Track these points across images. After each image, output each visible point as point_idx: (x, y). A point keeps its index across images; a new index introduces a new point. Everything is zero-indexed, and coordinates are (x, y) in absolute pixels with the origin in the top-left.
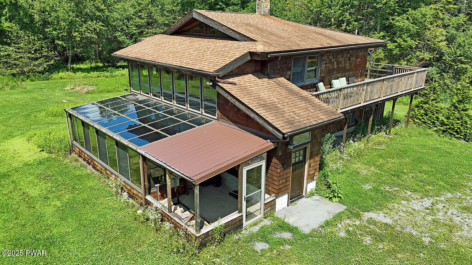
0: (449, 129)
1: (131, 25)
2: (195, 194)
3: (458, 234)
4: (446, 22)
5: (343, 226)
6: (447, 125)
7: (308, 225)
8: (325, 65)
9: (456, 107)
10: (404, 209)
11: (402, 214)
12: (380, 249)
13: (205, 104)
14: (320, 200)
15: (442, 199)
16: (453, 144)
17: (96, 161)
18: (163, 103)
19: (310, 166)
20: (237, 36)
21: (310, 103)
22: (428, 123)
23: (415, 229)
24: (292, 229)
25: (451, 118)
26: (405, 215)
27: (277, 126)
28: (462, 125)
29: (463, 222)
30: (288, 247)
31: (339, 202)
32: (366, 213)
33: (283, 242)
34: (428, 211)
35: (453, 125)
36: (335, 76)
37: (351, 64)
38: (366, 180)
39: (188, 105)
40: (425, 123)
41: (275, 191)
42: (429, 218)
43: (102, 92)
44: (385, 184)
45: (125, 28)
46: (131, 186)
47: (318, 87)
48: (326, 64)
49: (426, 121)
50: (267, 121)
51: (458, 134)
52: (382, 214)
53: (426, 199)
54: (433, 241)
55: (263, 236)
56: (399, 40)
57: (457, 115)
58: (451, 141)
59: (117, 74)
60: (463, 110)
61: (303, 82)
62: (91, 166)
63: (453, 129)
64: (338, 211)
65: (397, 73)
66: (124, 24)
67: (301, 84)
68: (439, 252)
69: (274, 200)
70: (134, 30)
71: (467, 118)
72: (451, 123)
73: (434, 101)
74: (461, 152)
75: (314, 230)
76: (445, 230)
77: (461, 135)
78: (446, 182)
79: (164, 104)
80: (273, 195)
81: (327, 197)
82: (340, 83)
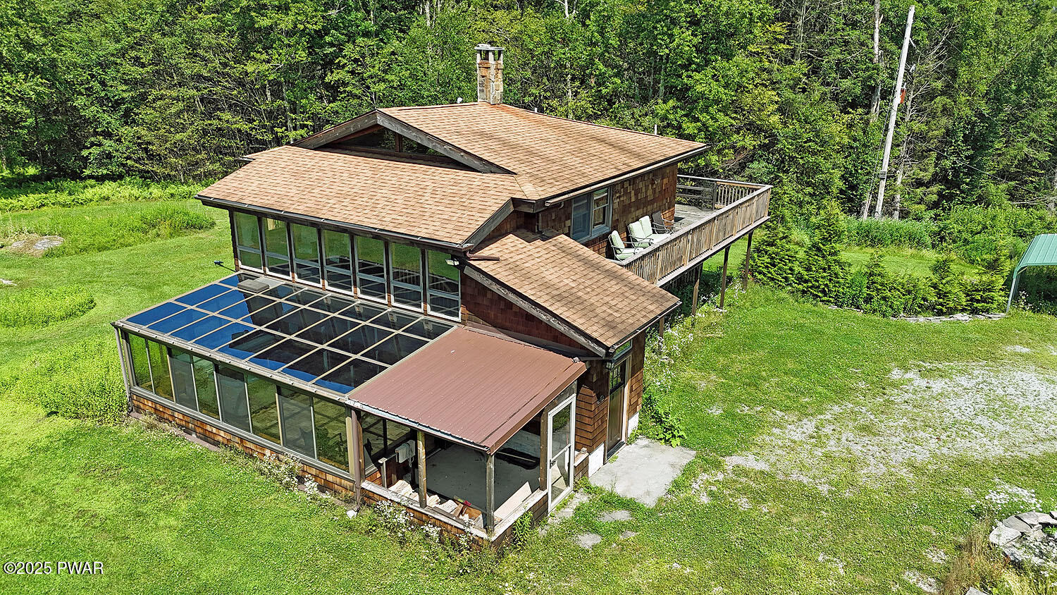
0: (811, 287)
1: (114, 79)
2: (488, 471)
3: (863, 472)
4: (777, 76)
5: (701, 486)
6: (806, 281)
7: (648, 493)
8: (618, 200)
9: (819, 249)
10: (780, 443)
11: (779, 452)
12: (765, 515)
13: (431, 295)
14: (651, 444)
15: (829, 417)
16: (822, 315)
17: (211, 425)
18: (327, 292)
19: (631, 391)
20: (476, 164)
21: (625, 283)
22: (778, 280)
23: (804, 474)
24: (628, 505)
25: (814, 269)
26: (785, 453)
27: (595, 335)
28: (830, 280)
29: (865, 451)
30: (631, 535)
31: (682, 445)
32: (727, 458)
33: (620, 528)
34: (814, 440)
35: (818, 281)
36: (633, 215)
37: (654, 190)
38: (710, 399)
39: (392, 297)
40: (773, 279)
41: (588, 442)
42: (819, 452)
43: (85, 249)
44: (740, 402)
45: (96, 86)
46: (317, 468)
47: (611, 239)
48: (619, 197)
49: (775, 276)
50: (575, 327)
51: (825, 295)
52: (751, 457)
53: (805, 420)
54: (834, 489)
55: (585, 521)
56: (704, 117)
57: (822, 263)
58: (816, 308)
59: (89, 196)
60: (831, 254)
61: (588, 234)
62: (194, 435)
63: (818, 287)
64: (685, 462)
65: (731, 203)
66: (93, 76)
67: (585, 239)
68: (847, 505)
69: (586, 459)
70: (122, 91)
71: (837, 267)
72: (813, 277)
73: (784, 240)
74: (836, 329)
75: (660, 500)
76: (843, 469)
77: (830, 297)
78: (827, 387)
79: (330, 294)
80: (585, 449)
81: (661, 439)
82: (642, 228)
